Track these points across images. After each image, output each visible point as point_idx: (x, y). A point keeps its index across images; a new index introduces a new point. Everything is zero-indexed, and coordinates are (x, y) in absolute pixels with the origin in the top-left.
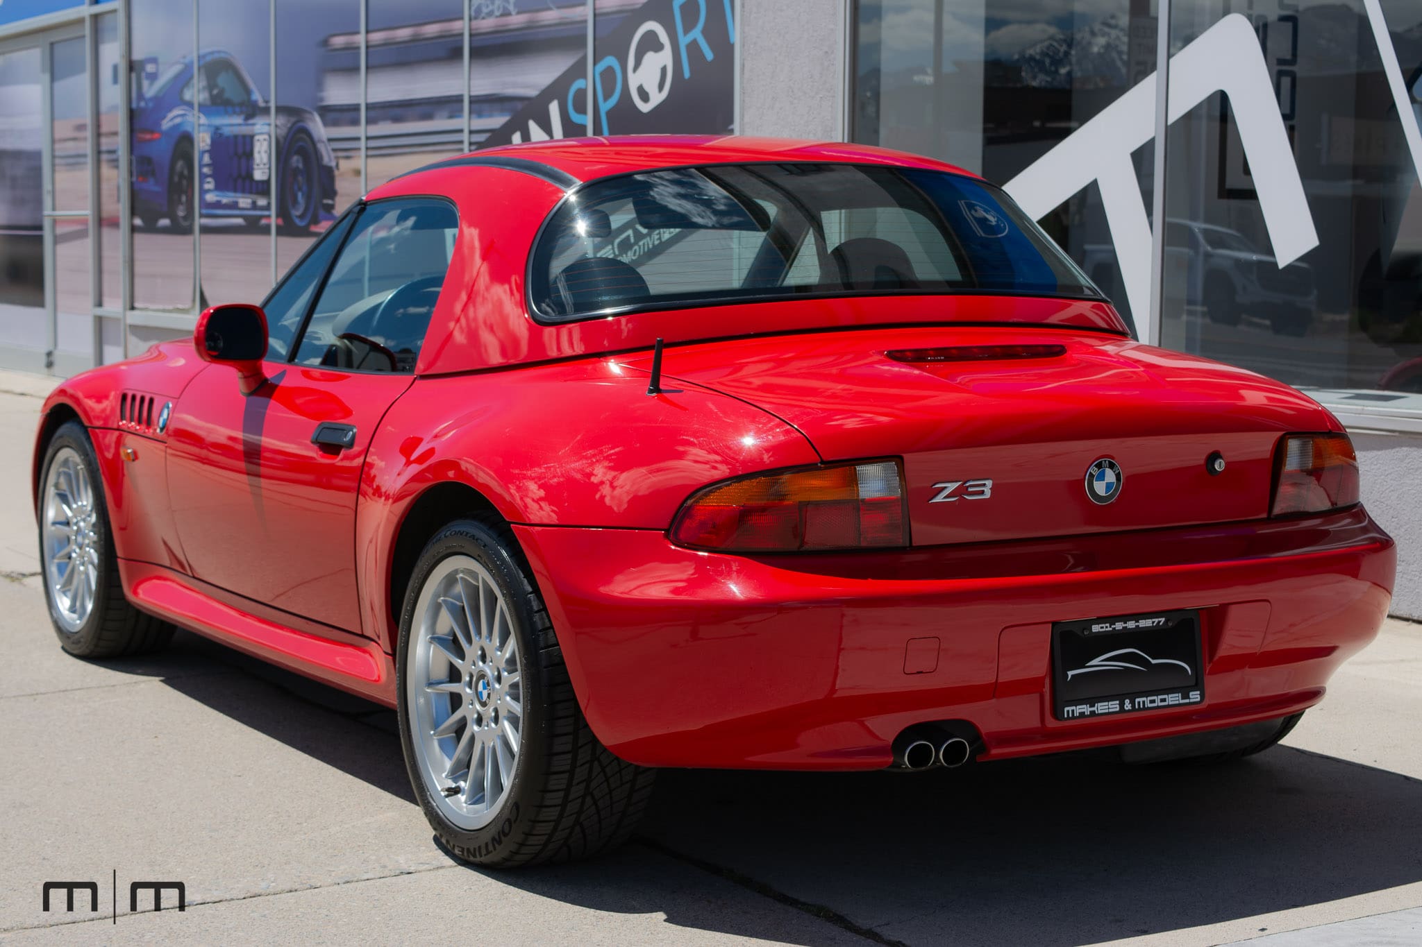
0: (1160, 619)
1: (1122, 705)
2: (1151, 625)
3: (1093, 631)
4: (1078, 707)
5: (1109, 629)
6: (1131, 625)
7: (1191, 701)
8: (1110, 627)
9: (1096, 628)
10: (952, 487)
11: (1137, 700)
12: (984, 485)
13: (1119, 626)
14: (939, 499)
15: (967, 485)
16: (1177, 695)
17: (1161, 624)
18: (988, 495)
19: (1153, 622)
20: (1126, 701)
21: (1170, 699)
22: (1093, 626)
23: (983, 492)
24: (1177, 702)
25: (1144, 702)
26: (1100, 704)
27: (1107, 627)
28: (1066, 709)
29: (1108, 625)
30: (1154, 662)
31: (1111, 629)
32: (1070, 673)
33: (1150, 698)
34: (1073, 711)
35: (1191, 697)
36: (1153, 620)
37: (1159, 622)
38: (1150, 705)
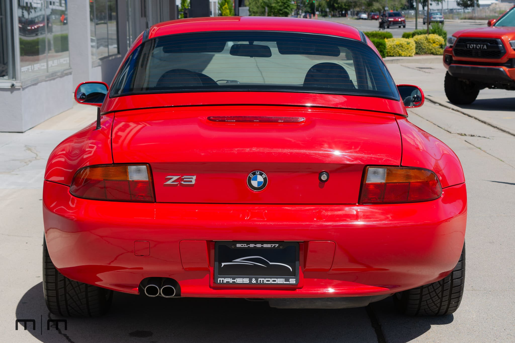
0: (275, 245)
1: (250, 280)
2: (271, 247)
3: (237, 246)
4: (226, 279)
5: (246, 246)
6: (259, 246)
7: (290, 283)
8: (247, 245)
9: (238, 245)
10: (175, 178)
11: (259, 279)
12: (192, 178)
13: (252, 246)
14: (169, 182)
15: (183, 177)
16: (282, 279)
17: (276, 247)
18: (193, 182)
19: (271, 246)
20: (253, 279)
21: (278, 281)
22: (237, 244)
23: (191, 181)
24: (282, 283)
25: (263, 281)
26: (238, 279)
27: (245, 245)
28: (219, 279)
29: (246, 245)
30: (271, 263)
31: (247, 246)
32: (223, 264)
33: (266, 279)
34: (223, 280)
35: (290, 281)
36: (272, 245)
37: (275, 246)
38: (266, 282)
